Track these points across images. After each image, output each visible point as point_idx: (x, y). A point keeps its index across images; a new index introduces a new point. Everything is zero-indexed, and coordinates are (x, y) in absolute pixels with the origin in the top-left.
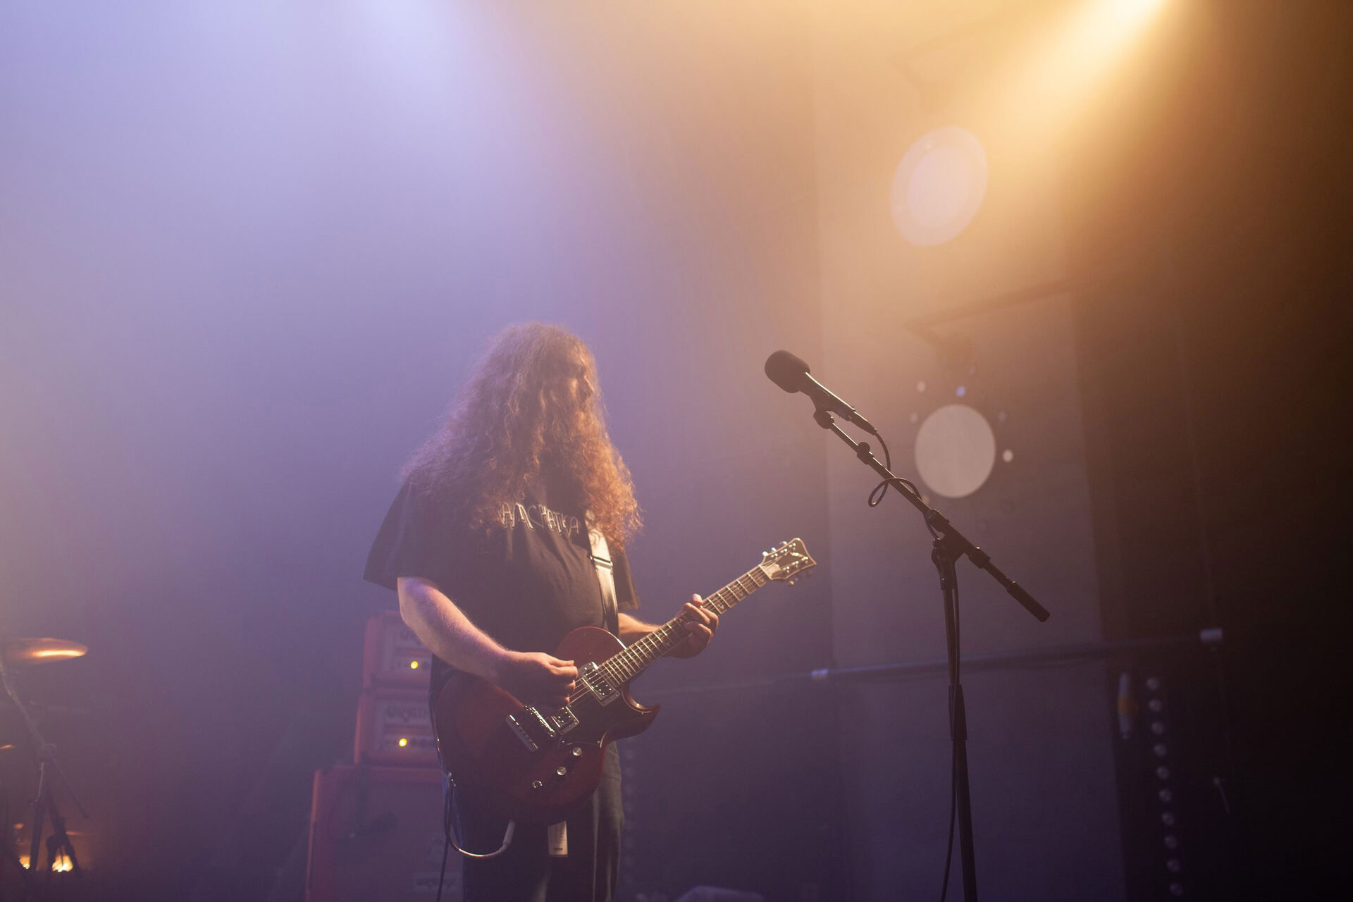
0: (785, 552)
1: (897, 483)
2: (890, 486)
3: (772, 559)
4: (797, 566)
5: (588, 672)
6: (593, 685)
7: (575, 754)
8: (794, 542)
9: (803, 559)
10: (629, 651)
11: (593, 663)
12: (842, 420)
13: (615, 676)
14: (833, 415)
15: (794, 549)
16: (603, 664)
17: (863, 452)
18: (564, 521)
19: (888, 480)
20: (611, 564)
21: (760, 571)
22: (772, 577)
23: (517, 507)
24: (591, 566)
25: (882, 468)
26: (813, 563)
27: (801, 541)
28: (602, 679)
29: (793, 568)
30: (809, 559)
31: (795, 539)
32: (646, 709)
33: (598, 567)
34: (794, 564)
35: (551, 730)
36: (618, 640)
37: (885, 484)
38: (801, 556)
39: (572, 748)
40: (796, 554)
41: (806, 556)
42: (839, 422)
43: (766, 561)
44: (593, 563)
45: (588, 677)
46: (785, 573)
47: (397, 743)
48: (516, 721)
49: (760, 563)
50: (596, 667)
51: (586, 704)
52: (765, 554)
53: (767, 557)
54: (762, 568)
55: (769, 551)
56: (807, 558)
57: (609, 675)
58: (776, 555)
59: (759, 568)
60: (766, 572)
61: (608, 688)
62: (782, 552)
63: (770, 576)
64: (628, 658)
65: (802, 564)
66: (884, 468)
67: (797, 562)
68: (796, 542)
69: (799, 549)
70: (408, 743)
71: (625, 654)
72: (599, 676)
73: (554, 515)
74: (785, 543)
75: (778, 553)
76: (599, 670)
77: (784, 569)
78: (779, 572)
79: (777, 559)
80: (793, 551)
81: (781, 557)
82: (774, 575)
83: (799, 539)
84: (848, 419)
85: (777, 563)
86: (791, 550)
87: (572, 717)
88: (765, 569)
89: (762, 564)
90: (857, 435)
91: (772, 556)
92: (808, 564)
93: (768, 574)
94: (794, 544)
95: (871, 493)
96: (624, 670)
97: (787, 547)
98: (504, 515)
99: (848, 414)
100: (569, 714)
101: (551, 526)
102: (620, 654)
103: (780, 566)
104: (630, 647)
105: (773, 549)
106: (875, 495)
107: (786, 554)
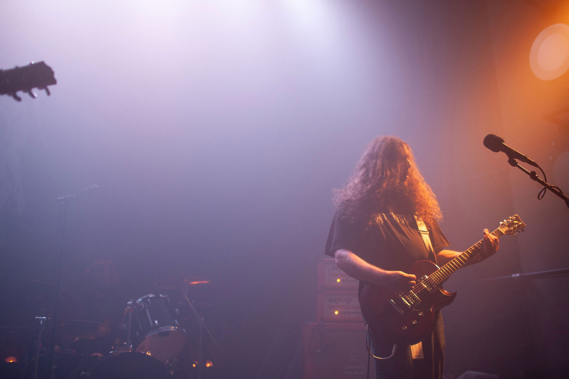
0: (510, 221)
1: (550, 188)
2: (547, 189)
3: (504, 225)
4: (516, 227)
5: (423, 279)
6: (426, 285)
7: (420, 315)
8: (514, 217)
9: (519, 224)
10: (441, 269)
11: (426, 276)
12: (521, 162)
13: (436, 280)
14: (517, 160)
15: (515, 219)
16: (430, 276)
17: (533, 175)
18: (404, 218)
19: (546, 187)
20: (428, 232)
21: (498, 230)
22: (505, 233)
23: (383, 215)
24: (419, 235)
25: (543, 182)
26: (524, 225)
27: (518, 216)
28: (430, 282)
29: (514, 228)
30: (522, 223)
31: (515, 215)
32: (449, 294)
33: (423, 235)
34: (515, 226)
35: (409, 305)
36: (436, 265)
37: (545, 189)
38: (518, 222)
39: (419, 312)
40: (516, 222)
41: (521, 222)
42: (520, 163)
43: (501, 226)
44: (420, 234)
45: (424, 281)
46: (511, 231)
47: (334, 313)
48: (394, 302)
49: (498, 227)
50: (427, 277)
51: (423, 293)
52: (501, 223)
53: (502, 224)
54: (499, 229)
55: (503, 221)
56: (521, 223)
57: (433, 280)
58: (506, 223)
59: (498, 229)
60: (501, 231)
61: (433, 286)
62: (509, 221)
63: (504, 232)
64: (440, 272)
65: (519, 226)
66: (544, 182)
67: (516, 225)
68: (515, 216)
69: (517, 219)
70: (338, 313)
71: (439, 271)
72: (428, 281)
73: (400, 216)
74: (510, 217)
75: (507, 222)
76: (428, 278)
77: (510, 229)
78: (508, 230)
79: (506, 224)
80: (514, 221)
81: (508, 224)
82: (506, 232)
83: (517, 215)
84: (524, 162)
85: (507, 226)
86: (513, 220)
87: (418, 299)
88: (501, 230)
89: (499, 227)
90: (529, 168)
91: (504, 224)
92: (522, 226)
93: (502, 232)
94: (514, 218)
95: (539, 193)
96: (439, 278)
97: (511, 219)
98: (377, 219)
99: (524, 159)
100: (416, 298)
101: (398, 221)
102: (437, 271)
103: (508, 228)
104: (441, 268)
105: (505, 221)
106: (541, 193)
107: (511, 222)
